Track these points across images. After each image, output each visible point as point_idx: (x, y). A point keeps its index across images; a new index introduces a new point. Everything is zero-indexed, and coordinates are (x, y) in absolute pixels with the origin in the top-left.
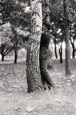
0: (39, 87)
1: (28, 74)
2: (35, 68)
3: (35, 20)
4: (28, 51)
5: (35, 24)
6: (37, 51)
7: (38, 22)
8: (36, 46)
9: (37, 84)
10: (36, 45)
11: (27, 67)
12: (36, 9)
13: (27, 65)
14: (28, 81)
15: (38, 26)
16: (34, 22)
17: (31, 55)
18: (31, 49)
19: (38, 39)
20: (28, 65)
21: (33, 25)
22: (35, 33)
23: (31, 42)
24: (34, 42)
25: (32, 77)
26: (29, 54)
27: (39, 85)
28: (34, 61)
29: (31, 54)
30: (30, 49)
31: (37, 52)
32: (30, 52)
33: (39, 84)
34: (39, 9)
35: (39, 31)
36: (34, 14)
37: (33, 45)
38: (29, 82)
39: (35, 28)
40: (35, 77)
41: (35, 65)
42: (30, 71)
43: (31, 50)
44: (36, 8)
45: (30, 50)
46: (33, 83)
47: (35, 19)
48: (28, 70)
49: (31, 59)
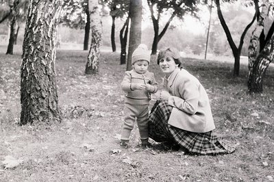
0: (50, 113)
1: (25, 77)
2: (42, 64)
4: (29, 20)
8: (50, 11)
9: (45, 106)
10: (50, 9)
11: (25, 60)
13: (23, 56)
14: (22, 95)
17: (35, 32)
18: (38, 18)
20: (27, 55)
23: (40, 0)
24: (46, 2)
25: (33, 87)
26: (31, 28)
27: (49, 107)
28: (42, 47)
29: (35, 29)
30: (35, 16)
31: (50, 26)
32: (33, 23)
33: (50, 105)
37: (42, 7)
38: (25, 98)
40: (42, 87)
41: (44, 57)
42: (30, 71)
43: (37, 21)
45: (35, 19)
46: (34, 103)
48: (25, 68)
49: (34, 43)
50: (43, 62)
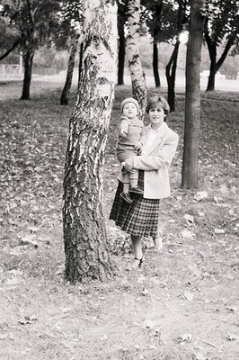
0: (101, 266)
1: (69, 224)
2: (88, 209)
3: (93, 60)
4: (70, 155)
5: (93, 74)
6: (97, 158)
7: (103, 67)
8: (95, 144)
9: (94, 258)
10: (94, 141)
11: (67, 203)
12: (100, 25)
13: (64, 196)
14: (66, 244)
15: (103, 81)
16: (92, 68)
17: (78, 171)
18: (81, 154)
19: (101, 122)
20: (69, 198)
21: (88, 76)
22: (93, 102)
23: (81, 131)
24: (89, 133)
25: (79, 236)
26: (73, 166)
27: (99, 260)
28: (87, 189)
29: (78, 167)
30: (78, 152)
31: (96, 162)
32: (76, 160)
33: (101, 257)
34: (110, 27)
35: (107, 98)
36: (92, 42)
37: (84, 139)
39: (95, 86)
40: (90, 236)
41: (90, 200)
42: (75, 218)
43: (80, 157)
44: (98, 24)
45: (77, 154)
46: (81, 256)
47: (96, 58)
48: (69, 213)
49: (78, 184)
50: (89, 206)
